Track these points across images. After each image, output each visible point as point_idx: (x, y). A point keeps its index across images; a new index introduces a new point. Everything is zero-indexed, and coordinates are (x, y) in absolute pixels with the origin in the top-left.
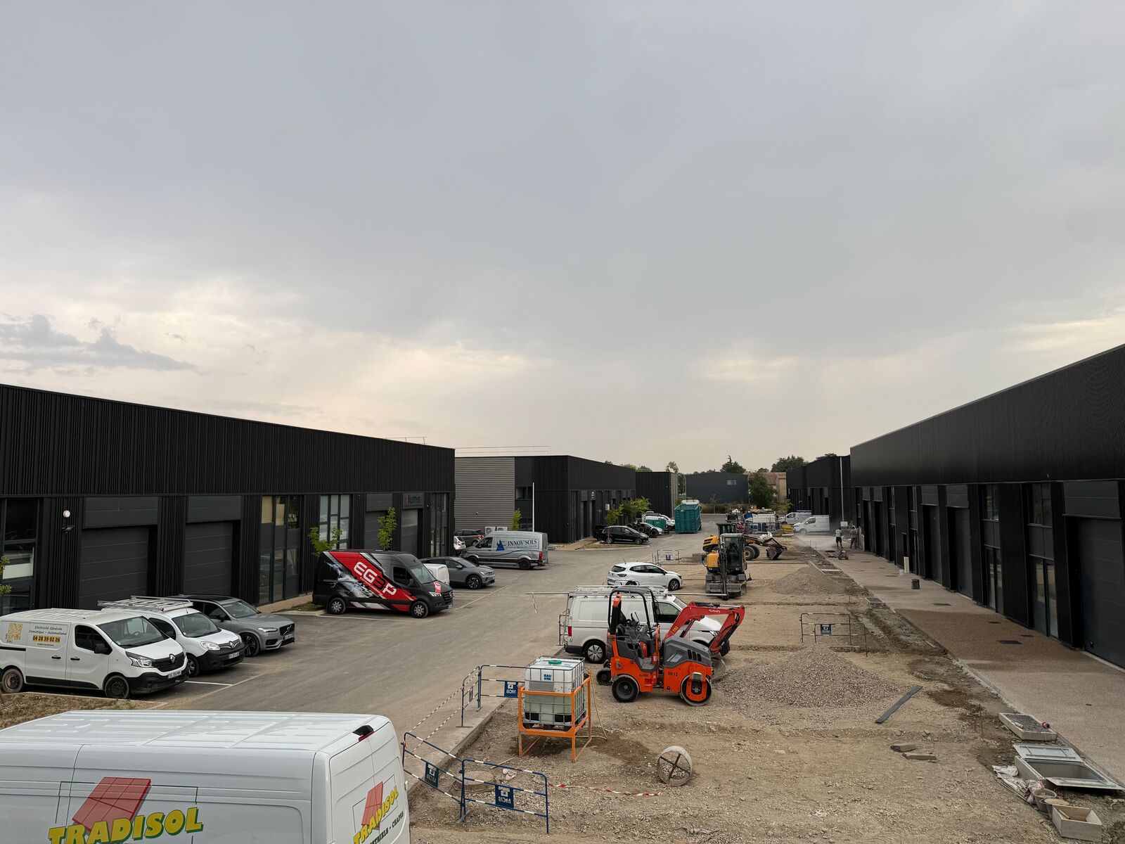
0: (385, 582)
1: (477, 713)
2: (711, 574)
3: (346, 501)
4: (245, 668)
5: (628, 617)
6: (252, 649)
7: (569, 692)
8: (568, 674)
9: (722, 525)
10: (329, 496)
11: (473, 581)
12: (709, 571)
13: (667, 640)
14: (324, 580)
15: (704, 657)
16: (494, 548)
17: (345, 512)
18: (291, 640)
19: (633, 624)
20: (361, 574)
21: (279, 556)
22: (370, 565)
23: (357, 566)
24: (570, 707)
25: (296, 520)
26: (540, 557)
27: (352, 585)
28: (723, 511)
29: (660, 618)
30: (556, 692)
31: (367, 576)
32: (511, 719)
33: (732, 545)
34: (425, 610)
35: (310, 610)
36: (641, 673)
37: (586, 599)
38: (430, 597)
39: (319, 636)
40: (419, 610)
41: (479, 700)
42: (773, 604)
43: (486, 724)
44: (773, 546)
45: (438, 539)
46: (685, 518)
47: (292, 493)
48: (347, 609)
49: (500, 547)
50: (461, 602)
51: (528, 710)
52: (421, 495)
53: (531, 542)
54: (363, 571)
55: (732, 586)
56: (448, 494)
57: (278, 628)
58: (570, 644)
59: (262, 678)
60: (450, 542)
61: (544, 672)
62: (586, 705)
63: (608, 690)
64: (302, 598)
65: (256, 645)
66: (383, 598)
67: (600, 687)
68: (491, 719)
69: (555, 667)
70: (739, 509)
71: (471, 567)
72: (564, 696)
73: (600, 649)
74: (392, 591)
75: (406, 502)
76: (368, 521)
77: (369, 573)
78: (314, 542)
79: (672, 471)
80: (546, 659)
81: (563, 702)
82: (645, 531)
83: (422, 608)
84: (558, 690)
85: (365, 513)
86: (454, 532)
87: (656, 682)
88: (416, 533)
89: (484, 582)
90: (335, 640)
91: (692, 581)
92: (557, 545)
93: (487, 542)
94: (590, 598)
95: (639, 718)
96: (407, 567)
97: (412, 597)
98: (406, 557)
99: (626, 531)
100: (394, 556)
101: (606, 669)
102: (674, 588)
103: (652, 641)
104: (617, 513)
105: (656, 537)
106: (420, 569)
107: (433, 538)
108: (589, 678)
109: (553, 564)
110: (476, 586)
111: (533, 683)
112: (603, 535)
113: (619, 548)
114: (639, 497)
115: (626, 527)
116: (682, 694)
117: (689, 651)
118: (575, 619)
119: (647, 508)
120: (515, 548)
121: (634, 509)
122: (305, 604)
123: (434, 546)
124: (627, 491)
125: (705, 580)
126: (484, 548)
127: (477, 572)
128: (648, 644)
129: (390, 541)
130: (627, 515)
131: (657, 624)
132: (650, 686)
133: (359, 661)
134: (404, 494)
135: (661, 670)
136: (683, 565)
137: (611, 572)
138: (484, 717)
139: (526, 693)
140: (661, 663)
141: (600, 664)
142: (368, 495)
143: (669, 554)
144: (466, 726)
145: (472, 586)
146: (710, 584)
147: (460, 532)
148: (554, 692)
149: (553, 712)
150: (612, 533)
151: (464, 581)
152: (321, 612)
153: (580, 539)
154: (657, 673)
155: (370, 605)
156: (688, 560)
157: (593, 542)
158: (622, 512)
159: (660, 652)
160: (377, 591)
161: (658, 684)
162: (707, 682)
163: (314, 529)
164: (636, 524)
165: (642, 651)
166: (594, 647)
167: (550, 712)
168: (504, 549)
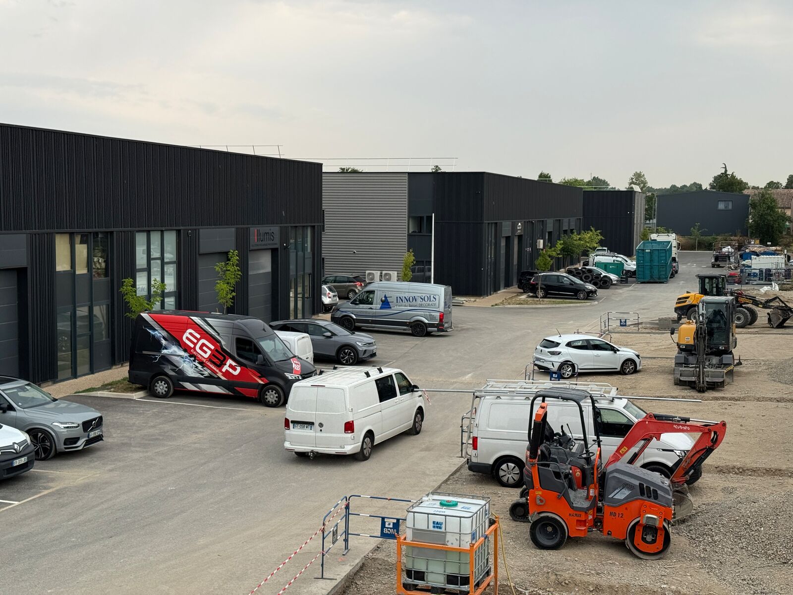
0: (225, 358)
1: (342, 557)
2: (683, 354)
3: (171, 239)
4: (37, 478)
5: (557, 430)
6: (45, 450)
7: (467, 547)
8: (467, 523)
9: (705, 277)
10: (148, 232)
11: (346, 354)
12: (681, 350)
13: (610, 468)
14: (145, 352)
15: (662, 494)
16: (377, 305)
17: (170, 256)
18: (99, 438)
19: (564, 440)
20: (192, 346)
21: (82, 311)
22: (205, 334)
23: (187, 334)
24: (468, 566)
25: (103, 265)
26: (441, 320)
27: (181, 360)
28: (709, 247)
29: (604, 428)
30: (450, 545)
31: (201, 348)
32: (388, 568)
33: (717, 313)
34: (279, 397)
35: (126, 390)
36: (572, 512)
37: (499, 400)
38: (286, 380)
39: (137, 431)
40: (271, 397)
41: (346, 540)
42: (771, 400)
43: (355, 574)
44: (777, 308)
45: (300, 290)
46: (651, 261)
47: (97, 230)
48: (175, 391)
49: (386, 304)
51: (410, 566)
52: (275, 229)
53: (429, 298)
54: (195, 341)
55: (711, 372)
56: (313, 227)
57: (80, 422)
58: (474, 460)
59: (59, 493)
60: (317, 294)
61: (433, 518)
62: (491, 561)
63: (524, 528)
64: (115, 371)
65: (51, 444)
66: (223, 378)
67: (514, 524)
68: (362, 567)
69: (448, 512)
70: (732, 246)
71: (343, 335)
72: (460, 552)
75: (254, 239)
76: (203, 266)
77: (203, 345)
78: (128, 298)
79: (637, 188)
80: (436, 497)
81: (458, 558)
82: (592, 280)
83: (275, 393)
84: (452, 544)
85: (198, 255)
86: (323, 279)
87: (593, 523)
88: (270, 281)
89: (361, 356)
90: (158, 437)
91: (654, 361)
92: (465, 299)
93: (368, 297)
94: (504, 399)
95: (566, 575)
96: (254, 337)
97: (262, 378)
98: (254, 324)
99: (565, 281)
100: (236, 322)
101: (523, 500)
102: (629, 372)
103: (590, 467)
104: (554, 254)
105: (608, 289)
106: (270, 340)
107: (293, 290)
108: (496, 524)
109: (459, 329)
110: (351, 361)
111: (417, 532)
112: (532, 285)
113: (554, 306)
114: (587, 229)
115: (565, 274)
116: (628, 542)
117: (641, 485)
118: (482, 427)
119: (597, 243)
120: (405, 306)
121: (579, 246)
122: (119, 381)
123: (295, 300)
124: (569, 220)
125: (674, 361)
126: (364, 304)
127: (352, 342)
128: (583, 471)
129: (233, 298)
130: (568, 255)
131: (598, 438)
132: (583, 528)
133: (190, 470)
134: (251, 229)
135: (600, 510)
136: (644, 335)
137: (539, 347)
138: (352, 564)
139: (408, 540)
140: (600, 501)
141: (516, 489)
142: (201, 230)
143: (625, 316)
144: (328, 577)
145: (344, 362)
146: (681, 369)
147: (331, 278)
148: (447, 545)
149: (445, 572)
150: (545, 283)
151: (333, 354)
152: (141, 394)
153: (499, 290)
154: (594, 512)
155: (206, 387)
156: (652, 326)
157: (518, 295)
158: (560, 250)
159: (599, 484)
160: (215, 369)
161: (596, 526)
162: (664, 526)
163: (128, 281)
164: (581, 270)
165: (575, 481)
166: (507, 465)
167: (441, 570)
168: (390, 308)
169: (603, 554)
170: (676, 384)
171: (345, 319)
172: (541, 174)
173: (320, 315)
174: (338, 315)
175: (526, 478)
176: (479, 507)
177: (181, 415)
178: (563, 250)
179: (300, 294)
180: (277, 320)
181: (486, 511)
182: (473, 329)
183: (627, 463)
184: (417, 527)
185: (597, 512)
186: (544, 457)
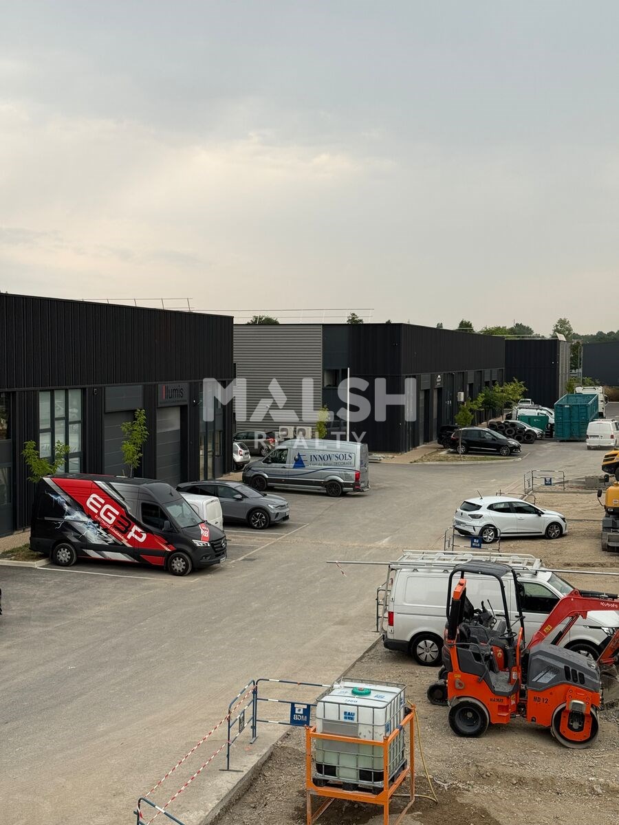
0: (130, 524)
1: (250, 746)
2: (611, 518)
3: (75, 398)
5: (477, 606)
7: (381, 739)
8: (380, 714)
10: (52, 391)
11: (257, 517)
12: (609, 513)
13: (534, 650)
14: (46, 518)
15: (589, 678)
16: (290, 465)
17: (75, 412)
19: (485, 617)
20: (96, 511)
22: (109, 499)
23: (91, 499)
24: (382, 760)
25: (5, 426)
26: (357, 479)
27: (85, 527)
29: (527, 604)
30: (362, 738)
31: (105, 514)
32: (298, 758)
34: (186, 565)
35: (27, 558)
36: (494, 697)
37: (415, 573)
38: (194, 547)
39: (38, 603)
40: (178, 565)
41: (254, 727)
43: (263, 765)
45: (210, 449)
46: (571, 417)
48: (78, 558)
49: (299, 462)
50: (241, 550)
51: (320, 760)
53: (344, 457)
54: (99, 506)
56: (224, 382)
58: (390, 637)
60: (227, 451)
61: (344, 708)
62: (408, 749)
63: (443, 712)
64: (17, 536)
66: (129, 545)
67: (432, 708)
68: (271, 756)
69: (360, 701)
71: (254, 497)
72: (373, 746)
73: (435, 645)
74: (141, 536)
75: (162, 396)
76: (108, 425)
77: (108, 510)
78: (32, 462)
79: (561, 337)
80: (348, 684)
81: (371, 752)
82: (516, 434)
83: (183, 561)
84: (365, 736)
85: (103, 415)
86: (234, 435)
87: (515, 708)
88: (178, 440)
89: (273, 519)
90: (59, 610)
91: (581, 523)
92: (383, 455)
93: (280, 455)
94: (421, 572)
95: (487, 766)
96: (160, 502)
97: (170, 546)
98: (160, 488)
99: (487, 435)
100: (142, 486)
101: (442, 682)
102: (554, 536)
103: (512, 648)
104: (475, 407)
105: (532, 443)
106: (177, 505)
107: (203, 447)
108: (412, 713)
109: (377, 488)
110: (263, 525)
111: (328, 724)
112: (452, 440)
113: (475, 462)
114: (509, 380)
115: (486, 429)
116: (553, 729)
117: (566, 669)
118: (399, 600)
119: (520, 395)
120: (319, 465)
121: (502, 397)
122: (20, 548)
123: (205, 457)
124: (491, 371)
125: (601, 524)
126: (277, 462)
127: (264, 505)
128: (505, 651)
129: (140, 459)
130: (490, 408)
131: (521, 614)
132: (505, 715)
133: (91, 647)
134: (159, 385)
135: (523, 694)
136: (570, 494)
137: (460, 511)
138: (260, 754)
139: (318, 732)
140: (523, 683)
141: (434, 668)
142: (107, 388)
143: (550, 475)
144: (234, 769)
145: (256, 525)
146: (608, 534)
147: (243, 434)
148: (359, 738)
149: (357, 766)
150: (466, 438)
151: (244, 517)
152: (42, 562)
153: (418, 445)
154: (516, 697)
155: (110, 555)
156: (578, 485)
157: (438, 451)
158: (482, 404)
159: (522, 664)
160: (120, 535)
161: (518, 711)
162: (591, 713)
163: (32, 443)
164: (504, 424)
165: (496, 662)
166: (425, 642)
167: (353, 765)
168: (304, 466)
169: (527, 742)
170: (604, 550)
171: (257, 479)
172: (462, 322)
173: (231, 473)
174: (250, 474)
175: (444, 658)
176: (394, 695)
177: (83, 585)
178: (484, 403)
179: (210, 452)
180: (186, 481)
181: (401, 699)
182: (391, 488)
183: (552, 643)
184: (327, 717)
185: (520, 697)
186: (463, 637)
